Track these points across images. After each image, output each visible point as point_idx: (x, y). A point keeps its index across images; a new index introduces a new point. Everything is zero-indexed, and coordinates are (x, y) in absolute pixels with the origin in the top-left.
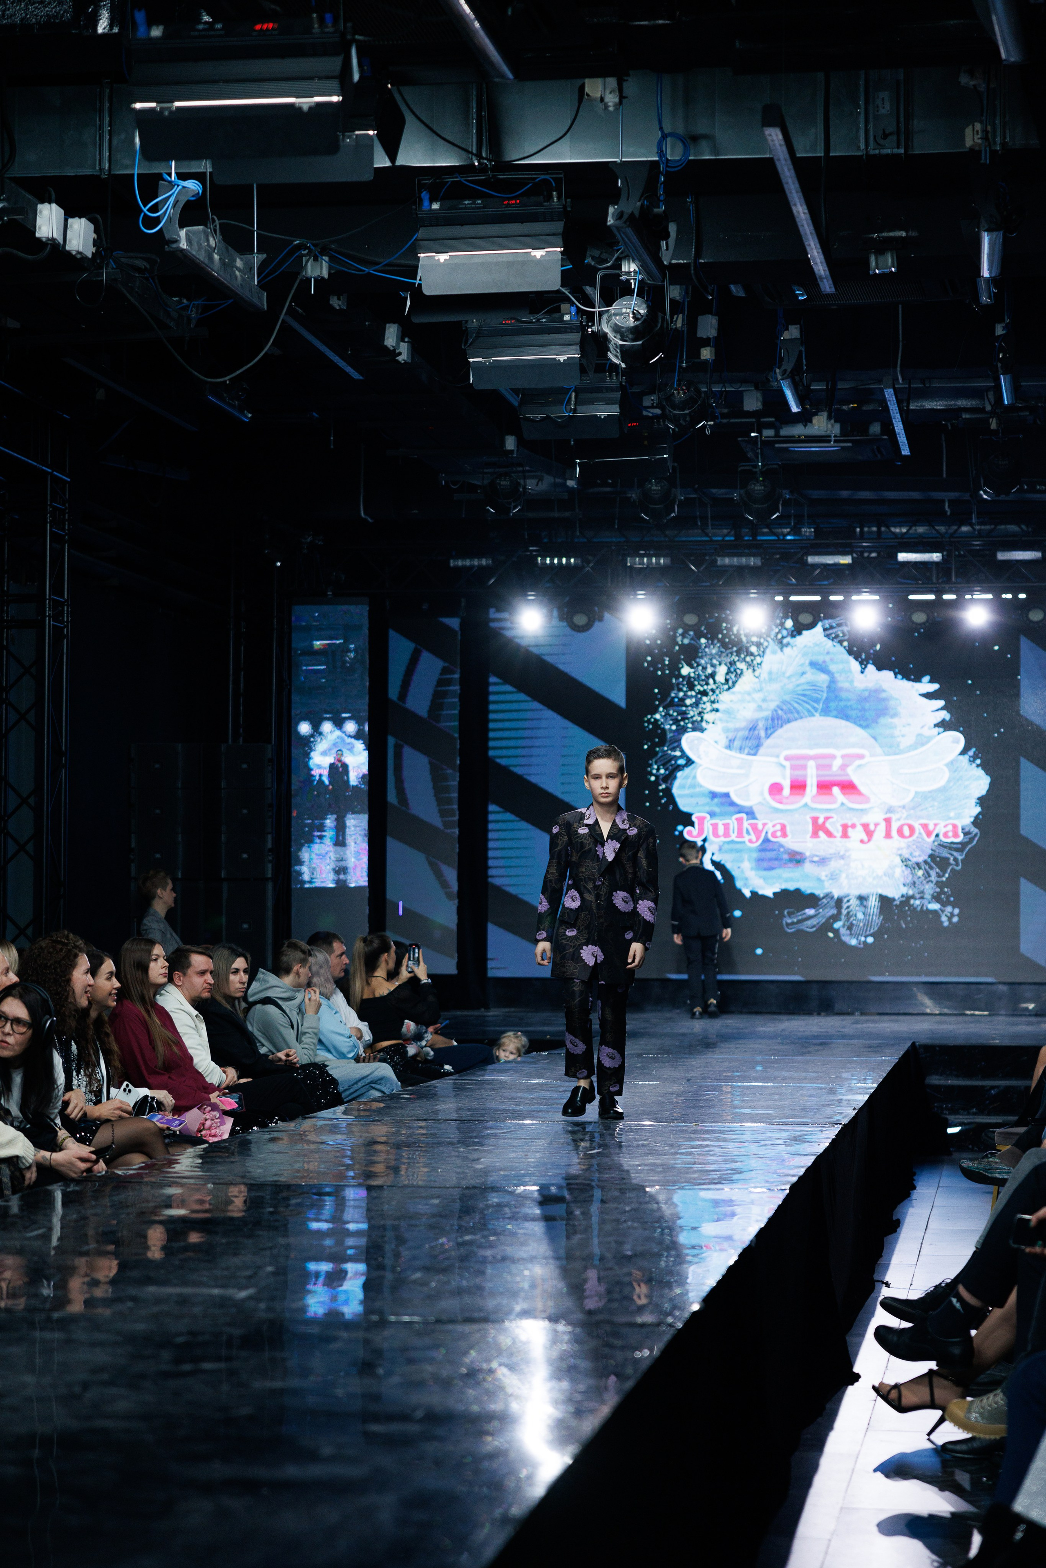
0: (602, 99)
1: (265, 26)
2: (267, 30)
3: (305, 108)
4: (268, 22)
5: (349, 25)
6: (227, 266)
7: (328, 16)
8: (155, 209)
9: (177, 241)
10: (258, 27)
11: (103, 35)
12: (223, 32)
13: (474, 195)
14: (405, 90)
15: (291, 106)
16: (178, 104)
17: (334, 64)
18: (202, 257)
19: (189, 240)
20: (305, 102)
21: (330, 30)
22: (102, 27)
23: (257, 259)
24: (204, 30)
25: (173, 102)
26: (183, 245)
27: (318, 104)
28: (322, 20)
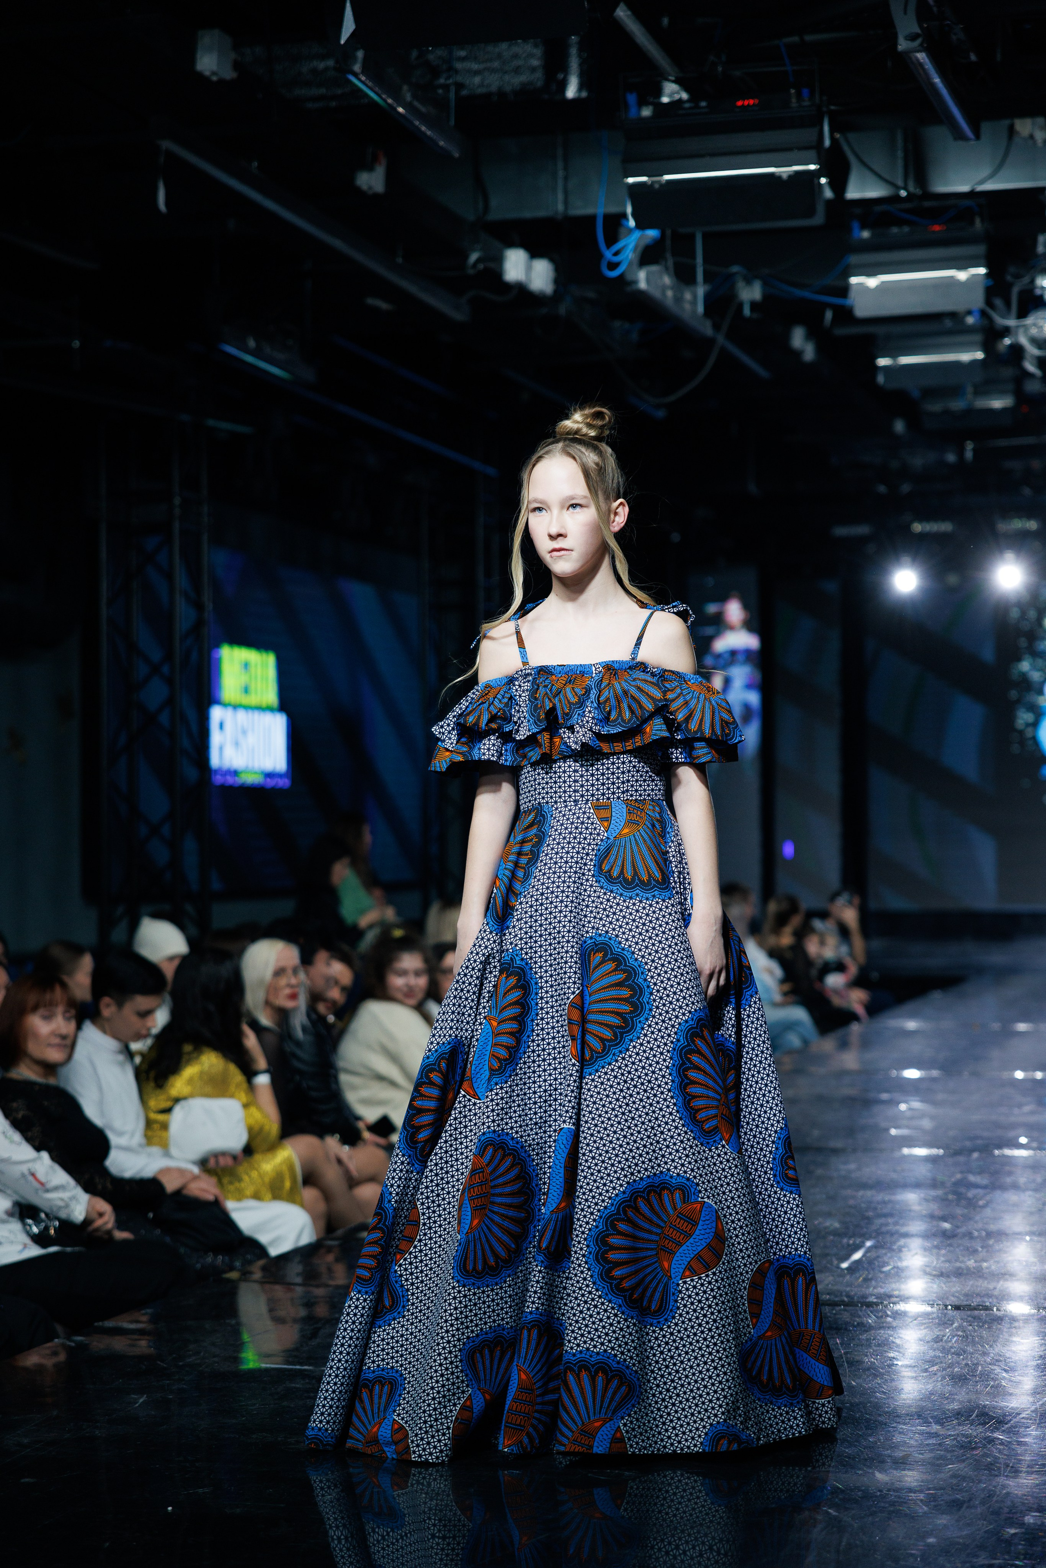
0: (1031, 137)
1: (746, 103)
2: (748, 105)
3: (785, 176)
4: (748, 99)
5: (825, 98)
6: (678, 300)
7: (805, 92)
8: (616, 254)
9: (635, 282)
10: (739, 103)
11: (573, 101)
12: (706, 110)
13: (900, 222)
14: (851, 136)
15: (772, 175)
16: (667, 177)
17: (807, 135)
18: (656, 293)
19: (648, 280)
20: (784, 171)
21: (806, 103)
22: (571, 92)
23: (701, 291)
24: (690, 108)
25: (662, 175)
26: (643, 285)
27: (797, 173)
28: (799, 95)
